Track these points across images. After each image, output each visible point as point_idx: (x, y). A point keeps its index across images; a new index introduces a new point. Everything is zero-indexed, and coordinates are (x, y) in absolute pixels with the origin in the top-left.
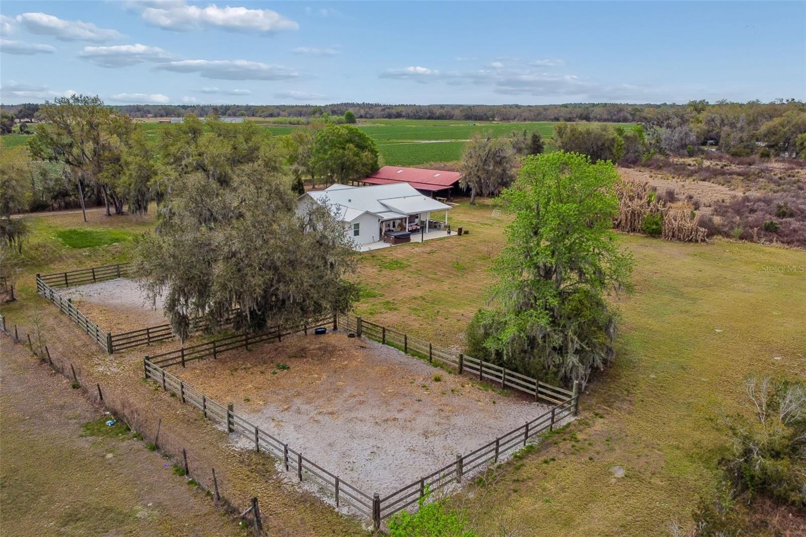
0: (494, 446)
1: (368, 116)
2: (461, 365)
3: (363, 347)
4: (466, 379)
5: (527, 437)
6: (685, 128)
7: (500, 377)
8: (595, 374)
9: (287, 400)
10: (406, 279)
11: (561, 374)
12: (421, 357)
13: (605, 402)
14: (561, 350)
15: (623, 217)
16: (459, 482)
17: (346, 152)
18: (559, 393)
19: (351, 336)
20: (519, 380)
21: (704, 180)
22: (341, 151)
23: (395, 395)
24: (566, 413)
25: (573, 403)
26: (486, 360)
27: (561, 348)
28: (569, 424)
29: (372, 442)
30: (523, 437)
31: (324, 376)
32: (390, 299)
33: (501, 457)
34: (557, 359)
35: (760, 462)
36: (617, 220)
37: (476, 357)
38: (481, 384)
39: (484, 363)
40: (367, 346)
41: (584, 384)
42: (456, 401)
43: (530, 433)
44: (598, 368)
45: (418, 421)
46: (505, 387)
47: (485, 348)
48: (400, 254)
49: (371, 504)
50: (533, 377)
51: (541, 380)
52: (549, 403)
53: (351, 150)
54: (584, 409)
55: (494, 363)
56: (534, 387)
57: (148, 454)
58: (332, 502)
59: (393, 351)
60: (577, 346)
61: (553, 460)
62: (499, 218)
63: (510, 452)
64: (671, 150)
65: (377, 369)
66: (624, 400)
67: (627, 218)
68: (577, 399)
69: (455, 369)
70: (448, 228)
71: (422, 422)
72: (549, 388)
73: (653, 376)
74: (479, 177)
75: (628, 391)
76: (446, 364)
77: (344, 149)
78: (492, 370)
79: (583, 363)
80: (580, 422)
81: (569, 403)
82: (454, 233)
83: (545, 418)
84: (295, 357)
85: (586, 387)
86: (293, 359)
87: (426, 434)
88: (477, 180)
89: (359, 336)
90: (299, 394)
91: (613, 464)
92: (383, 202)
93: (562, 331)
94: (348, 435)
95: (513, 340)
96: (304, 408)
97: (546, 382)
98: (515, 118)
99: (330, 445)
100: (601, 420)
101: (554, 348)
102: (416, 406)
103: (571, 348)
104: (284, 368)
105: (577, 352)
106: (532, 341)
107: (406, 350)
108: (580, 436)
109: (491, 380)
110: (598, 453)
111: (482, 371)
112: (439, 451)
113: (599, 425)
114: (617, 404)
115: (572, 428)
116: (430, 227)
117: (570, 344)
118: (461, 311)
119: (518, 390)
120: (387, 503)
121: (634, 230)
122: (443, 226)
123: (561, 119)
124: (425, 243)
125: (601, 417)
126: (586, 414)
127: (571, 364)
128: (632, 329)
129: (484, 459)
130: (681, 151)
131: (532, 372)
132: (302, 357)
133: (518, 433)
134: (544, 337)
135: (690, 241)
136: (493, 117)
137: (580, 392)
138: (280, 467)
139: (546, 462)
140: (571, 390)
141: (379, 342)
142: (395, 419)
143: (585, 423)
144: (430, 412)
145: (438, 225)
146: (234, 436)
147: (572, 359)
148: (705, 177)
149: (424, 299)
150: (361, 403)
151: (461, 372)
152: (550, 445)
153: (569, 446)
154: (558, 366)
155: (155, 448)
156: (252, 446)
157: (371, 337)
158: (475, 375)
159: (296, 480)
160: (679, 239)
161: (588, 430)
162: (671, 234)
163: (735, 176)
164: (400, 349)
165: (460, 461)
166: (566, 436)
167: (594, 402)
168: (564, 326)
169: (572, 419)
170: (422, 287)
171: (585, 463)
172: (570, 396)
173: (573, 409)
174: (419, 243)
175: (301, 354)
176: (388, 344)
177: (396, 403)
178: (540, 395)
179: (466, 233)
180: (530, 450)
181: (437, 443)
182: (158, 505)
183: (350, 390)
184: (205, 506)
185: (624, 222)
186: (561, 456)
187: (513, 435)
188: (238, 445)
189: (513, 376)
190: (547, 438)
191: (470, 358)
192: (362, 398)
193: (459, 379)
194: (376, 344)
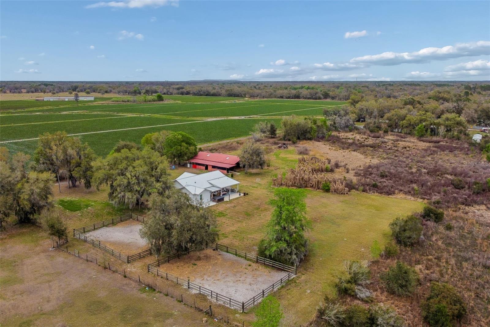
0: (272, 286)
1: (169, 93)
2: (257, 260)
3: (220, 254)
4: (259, 265)
5: (281, 283)
6: (348, 117)
7: (271, 264)
8: (301, 261)
9: (202, 277)
10: (227, 222)
11: (291, 261)
12: (242, 257)
13: (305, 269)
14: (291, 254)
15: (314, 183)
16: (263, 297)
17: (182, 148)
18: (290, 268)
19: (214, 250)
20: (277, 264)
21: (354, 151)
22: (179, 147)
23: (237, 272)
24: (293, 274)
25: (295, 271)
26: (266, 258)
27: (290, 253)
28: (294, 278)
29: (234, 288)
30: (280, 283)
31: (211, 267)
32: (224, 232)
33: (274, 290)
34: (290, 257)
35: (345, 285)
36: (311, 184)
37: (262, 257)
38: (264, 266)
39: (265, 259)
40: (221, 254)
41: (298, 263)
42: (257, 273)
43: (282, 282)
44: (302, 259)
45: (247, 280)
46: (273, 266)
47: (266, 254)
48: (222, 208)
49: (241, 304)
50: (282, 263)
51: (284, 264)
52: (287, 271)
53: (184, 146)
54: (299, 272)
55: (268, 259)
56: (282, 266)
57: (165, 297)
58: (228, 306)
59: (232, 256)
60: (295, 252)
61: (290, 289)
62: (260, 183)
63: (277, 288)
64: (341, 129)
65: (228, 263)
66: (311, 269)
67: (316, 183)
68: (296, 270)
69: (254, 261)
70: (239, 192)
71: (248, 280)
72: (287, 267)
73: (321, 259)
74: (249, 163)
75: (312, 265)
76: (252, 260)
77: (181, 146)
78: (268, 262)
79: (298, 258)
80: (297, 277)
81: (294, 271)
82: (242, 195)
83: (287, 276)
84: (197, 260)
85: (299, 265)
86: (197, 261)
87: (250, 284)
88: (249, 164)
89: (217, 250)
90: (205, 274)
91: (306, 289)
92: (209, 182)
93: (291, 248)
94: (226, 287)
95: (275, 251)
96: (209, 279)
97: (286, 265)
98: (257, 96)
99: (222, 290)
100: (304, 276)
101: (288, 253)
102: (245, 275)
103: (294, 254)
104: (195, 265)
105: (295, 254)
106: (281, 251)
107: (236, 255)
108: (297, 282)
109: (268, 265)
110: (303, 286)
111: (265, 262)
112: (255, 289)
113: (303, 277)
114: (309, 270)
115: (295, 279)
116: (231, 191)
117: (293, 252)
118: (252, 236)
119: (277, 268)
120: (246, 303)
121: (319, 188)
122: (236, 191)
123: (284, 97)
124: (231, 201)
125: (304, 275)
126: (299, 274)
127: (294, 258)
128: (315, 240)
129: (269, 290)
130: (346, 129)
131: (282, 261)
132: (200, 260)
133: (279, 282)
134: (285, 250)
135: (342, 194)
136: (245, 95)
137: (297, 267)
138: (209, 298)
139: (287, 290)
140: (294, 267)
141: (225, 252)
142: (239, 280)
143: (299, 277)
144: (250, 277)
145: (234, 190)
146: (190, 290)
147: (294, 257)
148: (354, 149)
149: (237, 231)
150: (227, 276)
151: (257, 262)
152: (288, 285)
153: (294, 285)
154: (290, 259)
155: (167, 295)
156: (198, 292)
157: (221, 250)
158: (262, 263)
159: (215, 301)
160: (337, 193)
161: (300, 279)
162: (334, 191)
163: (369, 148)
164: (233, 254)
165: (263, 292)
166: (293, 282)
167: (302, 269)
168: (291, 246)
169: (295, 276)
170: (235, 226)
171: (299, 290)
172: (294, 269)
173: (295, 273)
174: (227, 201)
175: (199, 259)
176: (229, 253)
177: (238, 275)
178: (284, 269)
179: (247, 194)
180: (282, 287)
181: (255, 287)
182: (179, 311)
183: (221, 272)
184: (193, 310)
185: (314, 185)
186: (292, 288)
187: (277, 283)
188: (193, 292)
189: (275, 263)
190: (287, 283)
191: (260, 257)
192: (226, 274)
193: (257, 265)
194: (224, 253)
